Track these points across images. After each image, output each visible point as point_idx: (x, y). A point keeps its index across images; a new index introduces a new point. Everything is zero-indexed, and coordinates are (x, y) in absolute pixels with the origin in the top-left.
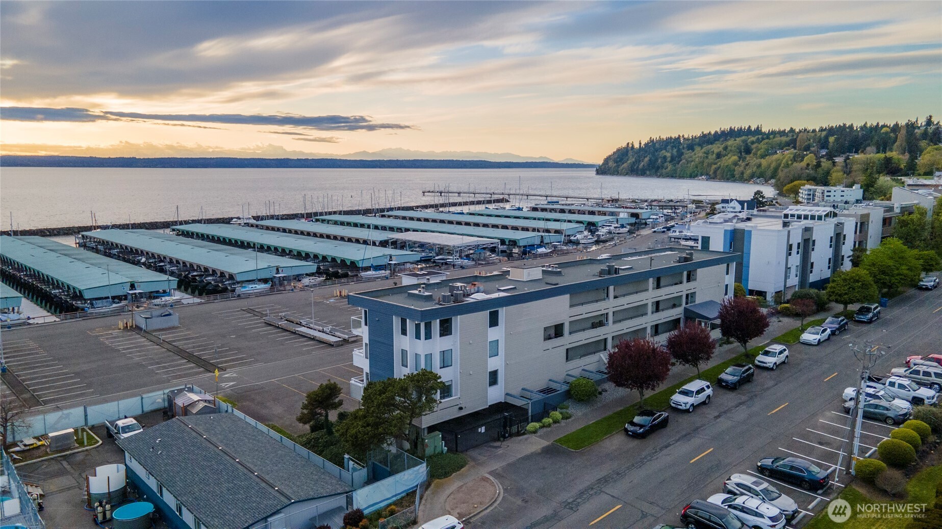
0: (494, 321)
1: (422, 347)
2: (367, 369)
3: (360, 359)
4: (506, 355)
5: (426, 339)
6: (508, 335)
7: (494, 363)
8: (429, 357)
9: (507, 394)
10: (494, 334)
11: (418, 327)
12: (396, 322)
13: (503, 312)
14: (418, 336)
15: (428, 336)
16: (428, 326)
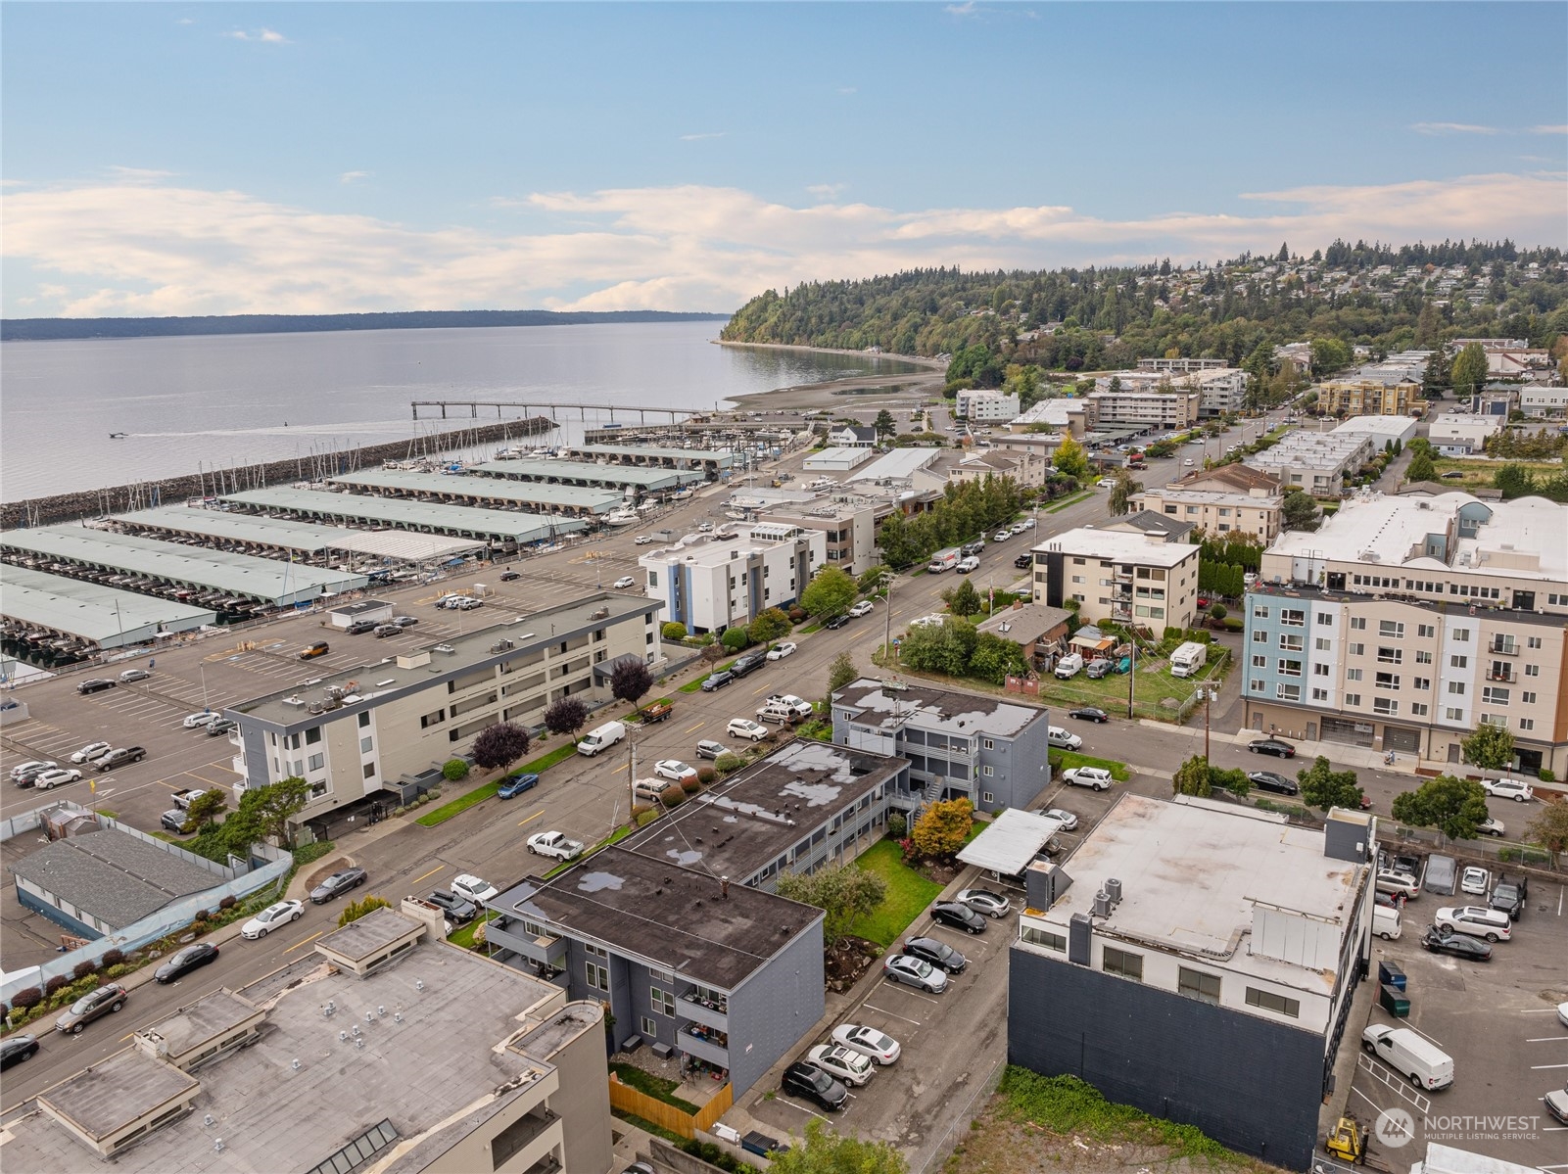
0: (364, 720)
1: (291, 755)
2: (246, 776)
3: (240, 767)
4: (381, 749)
5: (294, 748)
6: (379, 731)
7: (366, 759)
8: (299, 764)
9: (385, 782)
10: (364, 733)
11: (286, 739)
12: (267, 737)
13: (372, 713)
14: (287, 747)
15: (296, 745)
16: (295, 738)
